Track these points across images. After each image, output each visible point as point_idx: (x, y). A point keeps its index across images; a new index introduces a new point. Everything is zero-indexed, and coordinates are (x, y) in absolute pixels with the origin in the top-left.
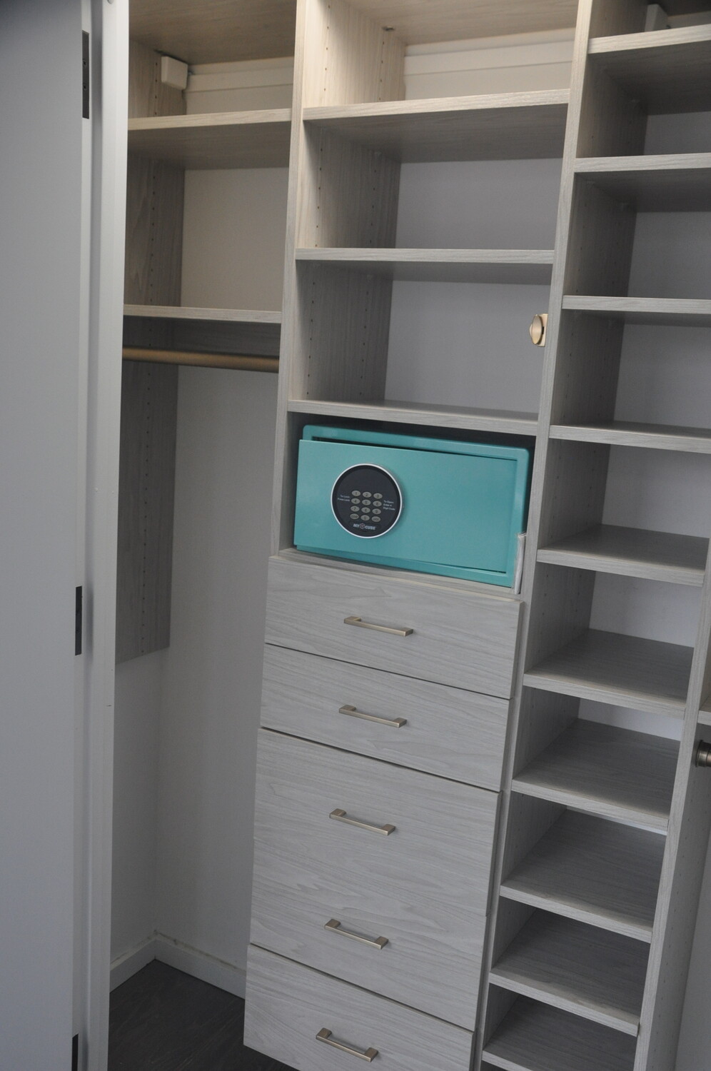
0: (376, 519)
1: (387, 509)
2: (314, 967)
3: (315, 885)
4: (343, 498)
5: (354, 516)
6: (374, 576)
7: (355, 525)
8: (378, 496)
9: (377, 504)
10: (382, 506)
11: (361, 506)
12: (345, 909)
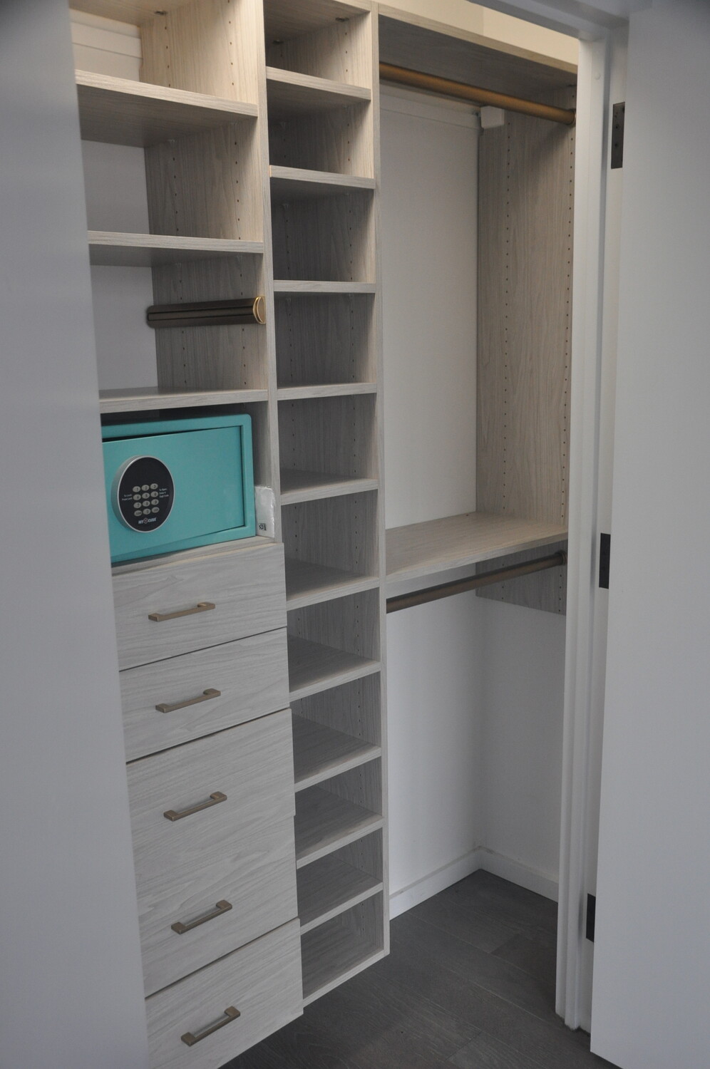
0: (156, 510)
1: (162, 497)
2: (161, 988)
3: (150, 906)
4: (127, 497)
5: (137, 513)
6: (158, 567)
7: (140, 522)
8: (154, 486)
9: (155, 494)
10: (158, 496)
11: (142, 500)
12: (182, 905)
